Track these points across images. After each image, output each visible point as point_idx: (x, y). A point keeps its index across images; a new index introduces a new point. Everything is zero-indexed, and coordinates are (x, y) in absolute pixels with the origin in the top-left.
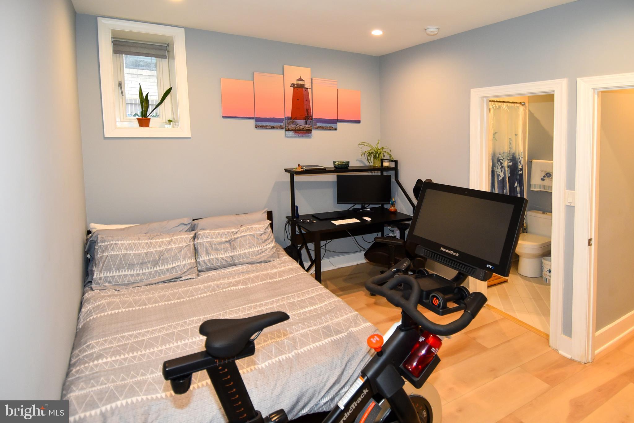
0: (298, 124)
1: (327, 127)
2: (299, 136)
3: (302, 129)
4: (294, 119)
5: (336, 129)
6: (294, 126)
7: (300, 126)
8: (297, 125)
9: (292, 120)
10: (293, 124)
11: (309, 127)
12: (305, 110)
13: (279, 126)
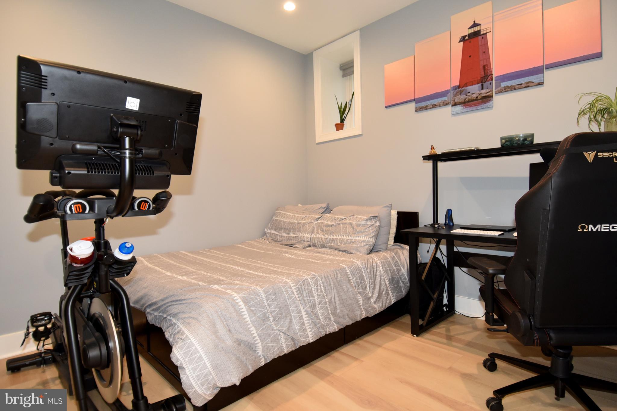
0: (469, 93)
1: (521, 84)
2: (471, 110)
3: (475, 99)
4: (463, 87)
5: (541, 84)
6: (462, 97)
7: (472, 94)
8: (468, 94)
9: (460, 89)
10: (461, 94)
11: (488, 93)
12: (481, 67)
13: (443, 102)
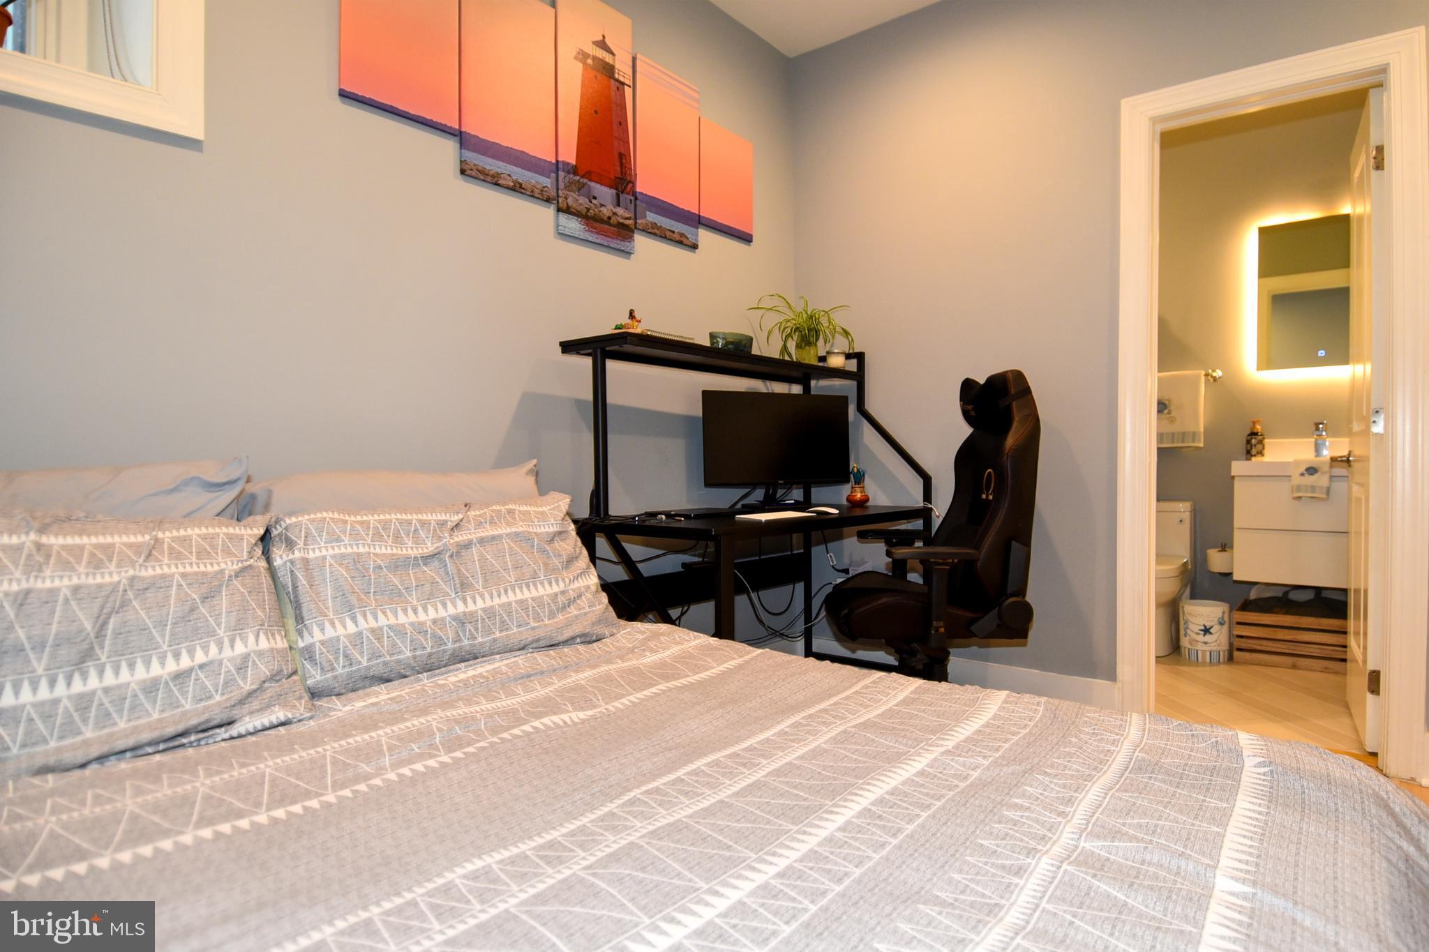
0: (595, 198)
1: (673, 232)
2: (598, 241)
3: (605, 219)
4: (583, 177)
5: (694, 247)
6: (581, 202)
7: (602, 205)
8: (594, 201)
9: (578, 178)
10: (582, 191)
11: (627, 218)
12: (617, 156)
13: (540, 187)
